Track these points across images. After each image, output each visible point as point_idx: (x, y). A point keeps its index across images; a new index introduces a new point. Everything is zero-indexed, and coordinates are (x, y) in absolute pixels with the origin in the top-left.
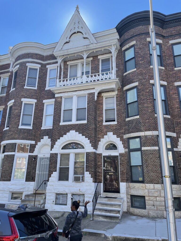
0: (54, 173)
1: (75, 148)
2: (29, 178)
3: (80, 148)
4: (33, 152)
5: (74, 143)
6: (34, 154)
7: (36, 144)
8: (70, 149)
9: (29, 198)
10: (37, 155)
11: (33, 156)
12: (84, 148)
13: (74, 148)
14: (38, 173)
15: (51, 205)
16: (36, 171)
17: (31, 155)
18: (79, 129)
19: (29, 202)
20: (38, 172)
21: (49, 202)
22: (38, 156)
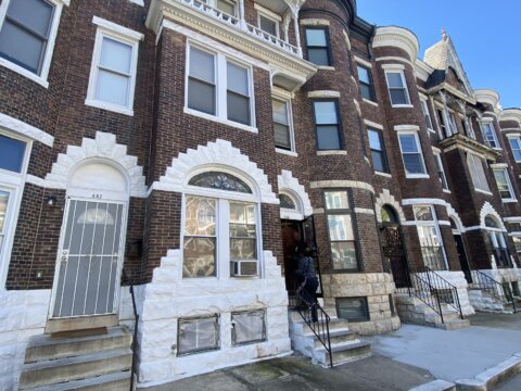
0: (170, 252)
1: (230, 189)
2: (24, 275)
3: (242, 191)
4: (42, 176)
5: (226, 174)
6: (49, 182)
7: (60, 148)
8: (214, 187)
9: (51, 357)
10: (64, 188)
11: (42, 188)
12: (250, 192)
13: (224, 188)
14: (67, 256)
15: (168, 360)
16: (56, 248)
17: (35, 186)
18: (241, 141)
19: (74, 372)
20: (68, 251)
21: (157, 352)
22: (68, 194)
